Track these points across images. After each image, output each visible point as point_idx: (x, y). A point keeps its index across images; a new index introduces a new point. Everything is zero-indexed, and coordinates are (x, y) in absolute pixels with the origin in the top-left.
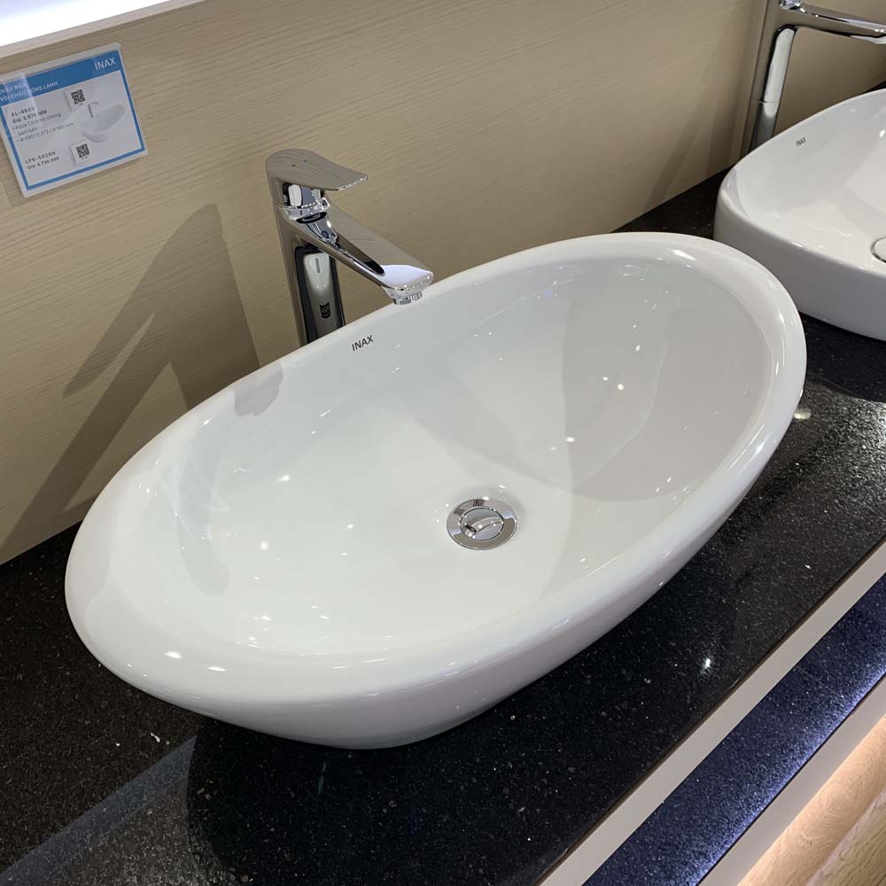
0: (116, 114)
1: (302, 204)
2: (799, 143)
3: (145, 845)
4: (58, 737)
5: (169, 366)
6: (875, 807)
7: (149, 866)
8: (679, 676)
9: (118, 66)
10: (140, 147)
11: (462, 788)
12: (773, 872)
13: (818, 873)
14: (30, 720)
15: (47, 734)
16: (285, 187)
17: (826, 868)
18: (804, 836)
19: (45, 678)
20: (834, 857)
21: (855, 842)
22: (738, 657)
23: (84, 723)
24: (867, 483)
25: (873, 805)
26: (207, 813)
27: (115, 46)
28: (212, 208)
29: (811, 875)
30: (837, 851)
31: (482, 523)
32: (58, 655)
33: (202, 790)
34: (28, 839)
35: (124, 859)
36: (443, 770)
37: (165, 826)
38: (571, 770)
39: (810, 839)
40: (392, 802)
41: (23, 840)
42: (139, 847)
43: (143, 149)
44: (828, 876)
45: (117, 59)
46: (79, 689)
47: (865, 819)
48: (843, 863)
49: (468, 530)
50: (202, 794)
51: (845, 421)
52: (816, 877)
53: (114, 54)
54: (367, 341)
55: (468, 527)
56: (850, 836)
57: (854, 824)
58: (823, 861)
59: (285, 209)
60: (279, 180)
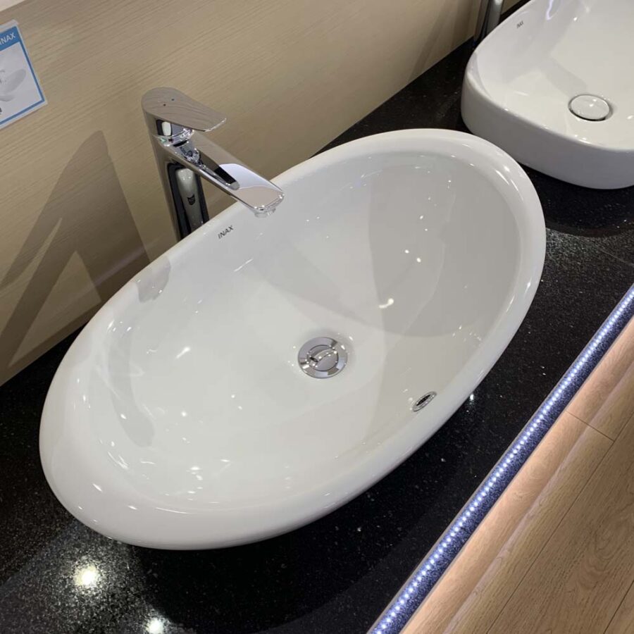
0: (19, 77)
1: (172, 134)
2: (519, 26)
3: (117, 615)
4: (38, 542)
5: (76, 253)
6: (560, 471)
7: (123, 629)
8: (463, 455)
9: (18, 39)
10: (40, 99)
11: (329, 550)
12: (499, 518)
13: (527, 515)
14: (15, 532)
15: (30, 541)
16: (159, 123)
17: (531, 512)
18: (517, 493)
19: (20, 498)
20: (536, 504)
21: (548, 494)
22: (501, 437)
23: (55, 530)
24: (577, 301)
25: (559, 469)
26: (157, 587)
27: (13, 23)
28: (99, 136)
29: (522, 517)
30: (538, 500)
31: (320, 355)
32: (26, 480)
33: (150, 571)
34: (32, 620)
35: (104, 627)
36: (315, 538)
37: (128, 599)
38: (400, 529)
39: (521, 494)
40: (283, 565)
41: (29, 621)
42: (113, 616)
43: (43, 100)
44: (532, 517)
45: (17, 34)
46: (47, 505)
47: (554, 478)
48: (542, 507)
49: (312, 361)
50: (151, 573)
51: (560, 253)
52: (525, 518)
53: (14, 30)
54: (229, 229)
55: (312, 359)
56: (545, 491)
57: (547, 482)
58: (529, 508)
59: (161, 137)
60: (154, 117)
